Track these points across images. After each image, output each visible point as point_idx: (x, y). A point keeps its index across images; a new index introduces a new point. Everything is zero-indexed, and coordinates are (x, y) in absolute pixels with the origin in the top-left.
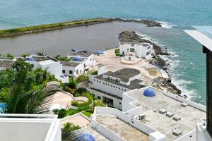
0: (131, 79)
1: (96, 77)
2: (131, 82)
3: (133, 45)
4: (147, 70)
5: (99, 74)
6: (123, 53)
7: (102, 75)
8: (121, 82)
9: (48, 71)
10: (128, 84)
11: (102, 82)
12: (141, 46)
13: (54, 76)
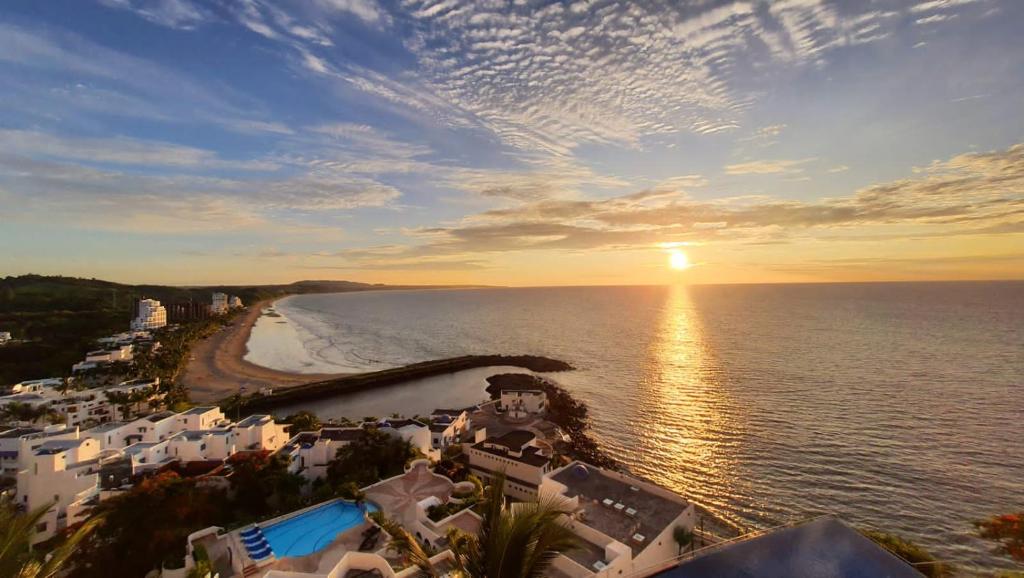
0: (523, 447)
1: (473, 447)
2: (524, 451)
3: (520, 395)
4: (542, 430)
5: (477, 441)
6: (507, 406)
7: (482, 443)
8: (511, 453)
9: (412, 442)
10: (520, 454)
11: (484, 453)
12: (532, 395)
13: (419, 449)
